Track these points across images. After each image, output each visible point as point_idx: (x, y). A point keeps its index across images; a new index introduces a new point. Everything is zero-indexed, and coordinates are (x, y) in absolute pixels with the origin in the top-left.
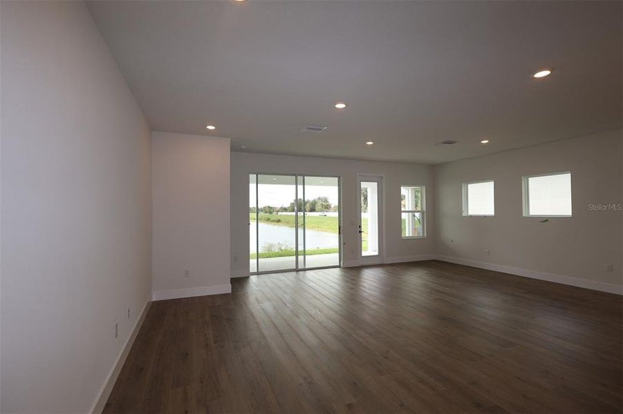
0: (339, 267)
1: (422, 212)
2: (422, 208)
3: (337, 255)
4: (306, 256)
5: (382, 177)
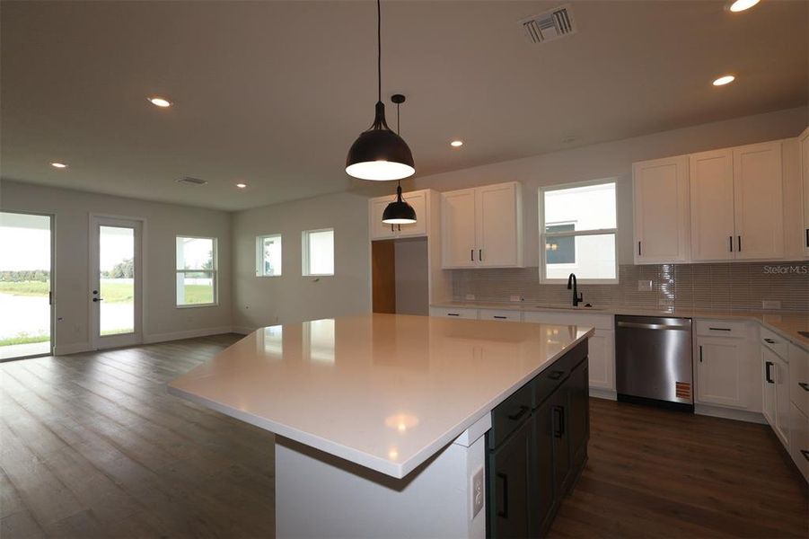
0: (51, 354)
1: (213, 272)
2: (214, 267)
5: (142, 222)
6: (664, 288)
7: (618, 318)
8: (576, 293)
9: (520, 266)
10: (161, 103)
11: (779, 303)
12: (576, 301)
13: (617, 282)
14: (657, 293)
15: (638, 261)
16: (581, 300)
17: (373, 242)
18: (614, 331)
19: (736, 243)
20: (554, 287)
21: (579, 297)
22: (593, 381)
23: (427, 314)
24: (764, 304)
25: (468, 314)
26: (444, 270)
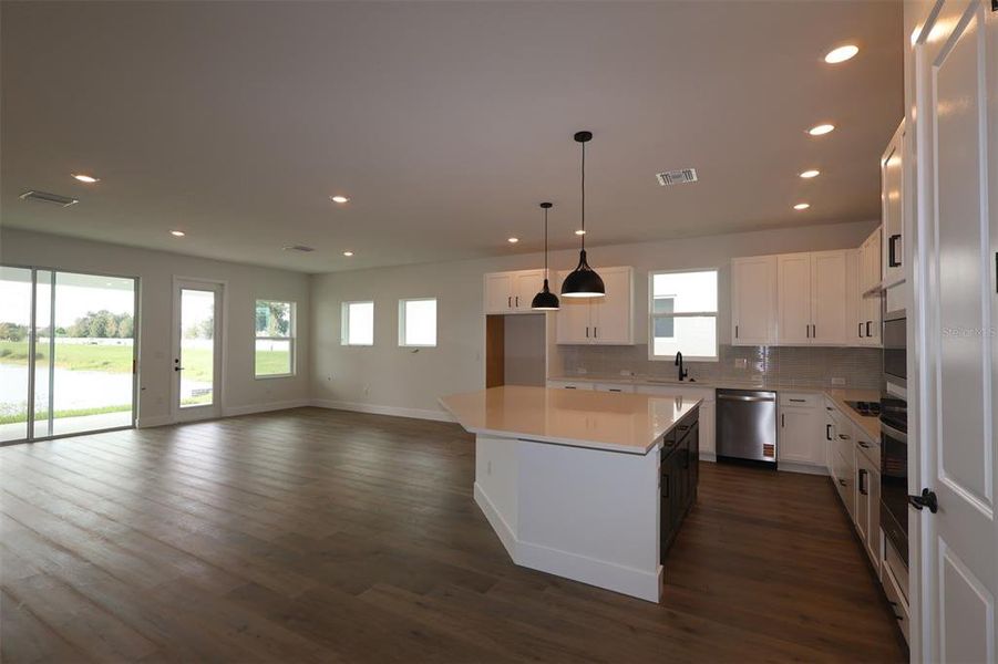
0: (133, 427)
1: (291, 339)
2: (291, 334)
3: (130, 413)
4: (55, 421)
5: (222, 285)
6: (759, 366)
7: (718, 391)
8: (681, 369)
9: (631, 343)
10: (340, 200)
11: (843, 380)
12: (682, 376)
13: (717, 360)
14: (751, 371)
15: (735, 342)
16: (686, 375)
17: (488, 316)
18: (715, 403)
19: (811, 331)
20: (662, 363)
21: (684, 372)
22: (702, 447)
23: (544, 386)
24: (833, 381)
25: (585, 386)
26: (559, 345)
